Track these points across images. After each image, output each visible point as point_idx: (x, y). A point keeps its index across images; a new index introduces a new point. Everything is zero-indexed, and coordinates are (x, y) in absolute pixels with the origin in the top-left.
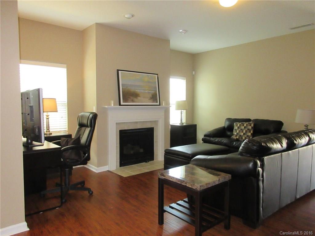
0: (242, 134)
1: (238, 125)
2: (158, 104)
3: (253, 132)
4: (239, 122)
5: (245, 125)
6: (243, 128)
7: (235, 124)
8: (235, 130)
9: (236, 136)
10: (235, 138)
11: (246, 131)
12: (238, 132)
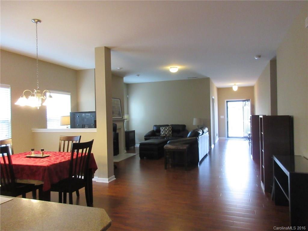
0: (167, 133)
1: (164, 129)
2: (121, 118)
3: (172, 132)
4: (164, 127)
5: (167, 128)
6: (166, 130)
7: (161, 128)
8: (162, 131)
9: (163, 135)
10: (163, 136)
11: (169, 132)
12: (164, 132)
